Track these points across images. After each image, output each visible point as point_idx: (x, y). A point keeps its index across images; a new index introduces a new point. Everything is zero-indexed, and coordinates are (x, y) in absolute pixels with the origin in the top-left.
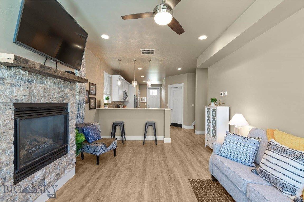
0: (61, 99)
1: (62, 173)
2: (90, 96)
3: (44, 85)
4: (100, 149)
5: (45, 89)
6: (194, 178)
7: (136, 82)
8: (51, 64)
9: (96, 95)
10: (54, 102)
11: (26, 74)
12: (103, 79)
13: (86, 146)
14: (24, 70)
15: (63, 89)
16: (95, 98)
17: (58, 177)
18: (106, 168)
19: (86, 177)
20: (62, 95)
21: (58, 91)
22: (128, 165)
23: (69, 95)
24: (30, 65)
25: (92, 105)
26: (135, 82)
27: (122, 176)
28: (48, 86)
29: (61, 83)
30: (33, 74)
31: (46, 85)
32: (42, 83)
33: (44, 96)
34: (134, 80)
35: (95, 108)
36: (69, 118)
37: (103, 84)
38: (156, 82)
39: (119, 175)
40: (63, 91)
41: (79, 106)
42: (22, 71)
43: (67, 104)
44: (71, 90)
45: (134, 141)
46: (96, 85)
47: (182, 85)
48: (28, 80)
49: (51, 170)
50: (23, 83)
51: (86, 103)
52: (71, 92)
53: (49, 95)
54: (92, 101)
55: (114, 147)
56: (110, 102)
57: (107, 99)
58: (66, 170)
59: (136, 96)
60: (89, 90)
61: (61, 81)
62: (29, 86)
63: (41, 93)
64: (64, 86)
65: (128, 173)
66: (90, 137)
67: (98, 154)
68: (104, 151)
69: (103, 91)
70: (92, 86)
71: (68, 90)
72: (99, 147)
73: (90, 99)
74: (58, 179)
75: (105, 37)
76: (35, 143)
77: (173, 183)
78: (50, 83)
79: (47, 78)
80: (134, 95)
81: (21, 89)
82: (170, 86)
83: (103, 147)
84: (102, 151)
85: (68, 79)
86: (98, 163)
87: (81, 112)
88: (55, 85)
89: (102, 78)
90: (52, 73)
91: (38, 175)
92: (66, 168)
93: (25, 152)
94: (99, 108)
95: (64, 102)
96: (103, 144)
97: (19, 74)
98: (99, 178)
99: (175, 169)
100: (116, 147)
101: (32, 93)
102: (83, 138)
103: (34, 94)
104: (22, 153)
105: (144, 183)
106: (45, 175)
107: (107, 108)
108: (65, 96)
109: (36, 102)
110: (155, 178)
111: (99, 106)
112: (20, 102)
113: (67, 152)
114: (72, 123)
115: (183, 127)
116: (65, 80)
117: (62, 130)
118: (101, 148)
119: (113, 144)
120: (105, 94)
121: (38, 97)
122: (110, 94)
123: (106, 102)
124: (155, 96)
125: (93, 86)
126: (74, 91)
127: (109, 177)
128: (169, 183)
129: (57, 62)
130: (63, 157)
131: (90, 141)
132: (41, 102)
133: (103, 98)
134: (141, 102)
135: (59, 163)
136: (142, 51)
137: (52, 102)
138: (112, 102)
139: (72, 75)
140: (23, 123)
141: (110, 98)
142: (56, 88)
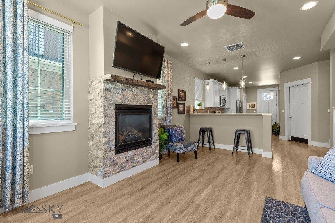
0: (146, 102)
1: (147, 159)
2: (179, 102)
3: (132, 92)
4: (179, 148)
5: (133, 95)
6: (275, 198)
7: (226, 84)
8: (138, 77)
9: (185, 101)
10: (140, 105)
11: (121, 85)
12: (194, 85)
13: (170, 144)
14: (120, 83)
15: (147, 95)
16: (185, 104)
17: (144, 160)
18: (182, 165)
19: (165, 168)
20: (146, 99)
21: (144, 96)
22: (203, 168)
23: (152, 99)
24: (119, 79)
25: (181, 110)
26: (224, 84)
27: (193, 174)
28: (136, 93)
29: (145, 90)
30: (126, 85)
31: (134, 92)
32: (132, 91)
33: (133, 100)
34: (224, 81)
35: (185, 113)
36: (153, 118)
37: (193, 90)
38: (271, 81)
39: (190, 173)
40: (147, 97)
41: (166, 110)
42: (119, 84)
43: (151, 106)
44: (154, 96)
45: (224, 149)
46: (185, 91)
47: (308, 81)
48: (123, 89)
49: (139, 153)
50: (120, 91)
51: (174, 107)
52: (154, 97)
53: (137, 100)
54: (181, 107)
55: (194, 149)
56: (203, 108)
57: (199, 105)
58: (151, 158)
59: (241, 102)
60: (177, 96)
61: (145, 89)
62: (123, 93)
63: (131, 98)
64: (148, 93)
65: (200, 173)
66: (174, 137)
67: (178, 152)
68: (184, 151)
69: (194, 97)
70: (180, 93)
71: (151, 96)
72: (178, 146)
73: (179, 105)
74: (144, 162)
75: (185, 45)
76: (130, 133)
77: (242, 195)
78: (137, 91)
79: (135, 88)
80: (237, 101)
81: (119, 95)
82: (287, 85)
83: (183, 147)
84: (181, 150)
85: (152, 87)
86: (178, 161)
87: (169, 115)
88: (141, 92)
89: (192, 84)
90: (134, 83)
91: (130, 153)
92: (151, 156)
93: (124, 137)
94: (189, 113)
95: (148, 105)
96: (183, 144)
97: (118, 86)
98: (173, 171)
99: (256, 184)
100: (196, 150)
101: (125, 98)
102: (165, 136)
103: (127, 99)
104: (122, 138)
105: (209, 184)
106: (134, 155)
107: (195, 113)
108: (149, 100)
109: (128, 104)
110: (224, 185)
111: (189, 111)
112: (118, 103)
113: (151, 144)
114: (155, 123)
115: (310, 143)
116: (149, 88)
117: (148, 126)
118: (181, 148)
119: (193, 146)
120: (197, 100)
121: (129, 100)
122: (204, 100)
123: (197, 107)
124: (270, 101)
125: (182, 93)
126: (157, 96)
127: (182, 172)
128: (237, 193)
129: (142, 75)
130: (148, 147)
131: (173, 141)
132: (131, 104)
133: (193, 104)
134: (248, 108)
135: (145, 150)
136: (227, 47)
137: (139, 104)
138: (206, 108)
139: (151, 83)
140: (120, 117)
141: (203, 104)
142: (142, 94)
